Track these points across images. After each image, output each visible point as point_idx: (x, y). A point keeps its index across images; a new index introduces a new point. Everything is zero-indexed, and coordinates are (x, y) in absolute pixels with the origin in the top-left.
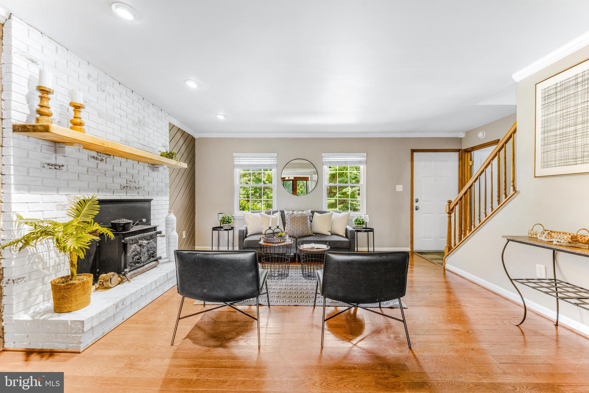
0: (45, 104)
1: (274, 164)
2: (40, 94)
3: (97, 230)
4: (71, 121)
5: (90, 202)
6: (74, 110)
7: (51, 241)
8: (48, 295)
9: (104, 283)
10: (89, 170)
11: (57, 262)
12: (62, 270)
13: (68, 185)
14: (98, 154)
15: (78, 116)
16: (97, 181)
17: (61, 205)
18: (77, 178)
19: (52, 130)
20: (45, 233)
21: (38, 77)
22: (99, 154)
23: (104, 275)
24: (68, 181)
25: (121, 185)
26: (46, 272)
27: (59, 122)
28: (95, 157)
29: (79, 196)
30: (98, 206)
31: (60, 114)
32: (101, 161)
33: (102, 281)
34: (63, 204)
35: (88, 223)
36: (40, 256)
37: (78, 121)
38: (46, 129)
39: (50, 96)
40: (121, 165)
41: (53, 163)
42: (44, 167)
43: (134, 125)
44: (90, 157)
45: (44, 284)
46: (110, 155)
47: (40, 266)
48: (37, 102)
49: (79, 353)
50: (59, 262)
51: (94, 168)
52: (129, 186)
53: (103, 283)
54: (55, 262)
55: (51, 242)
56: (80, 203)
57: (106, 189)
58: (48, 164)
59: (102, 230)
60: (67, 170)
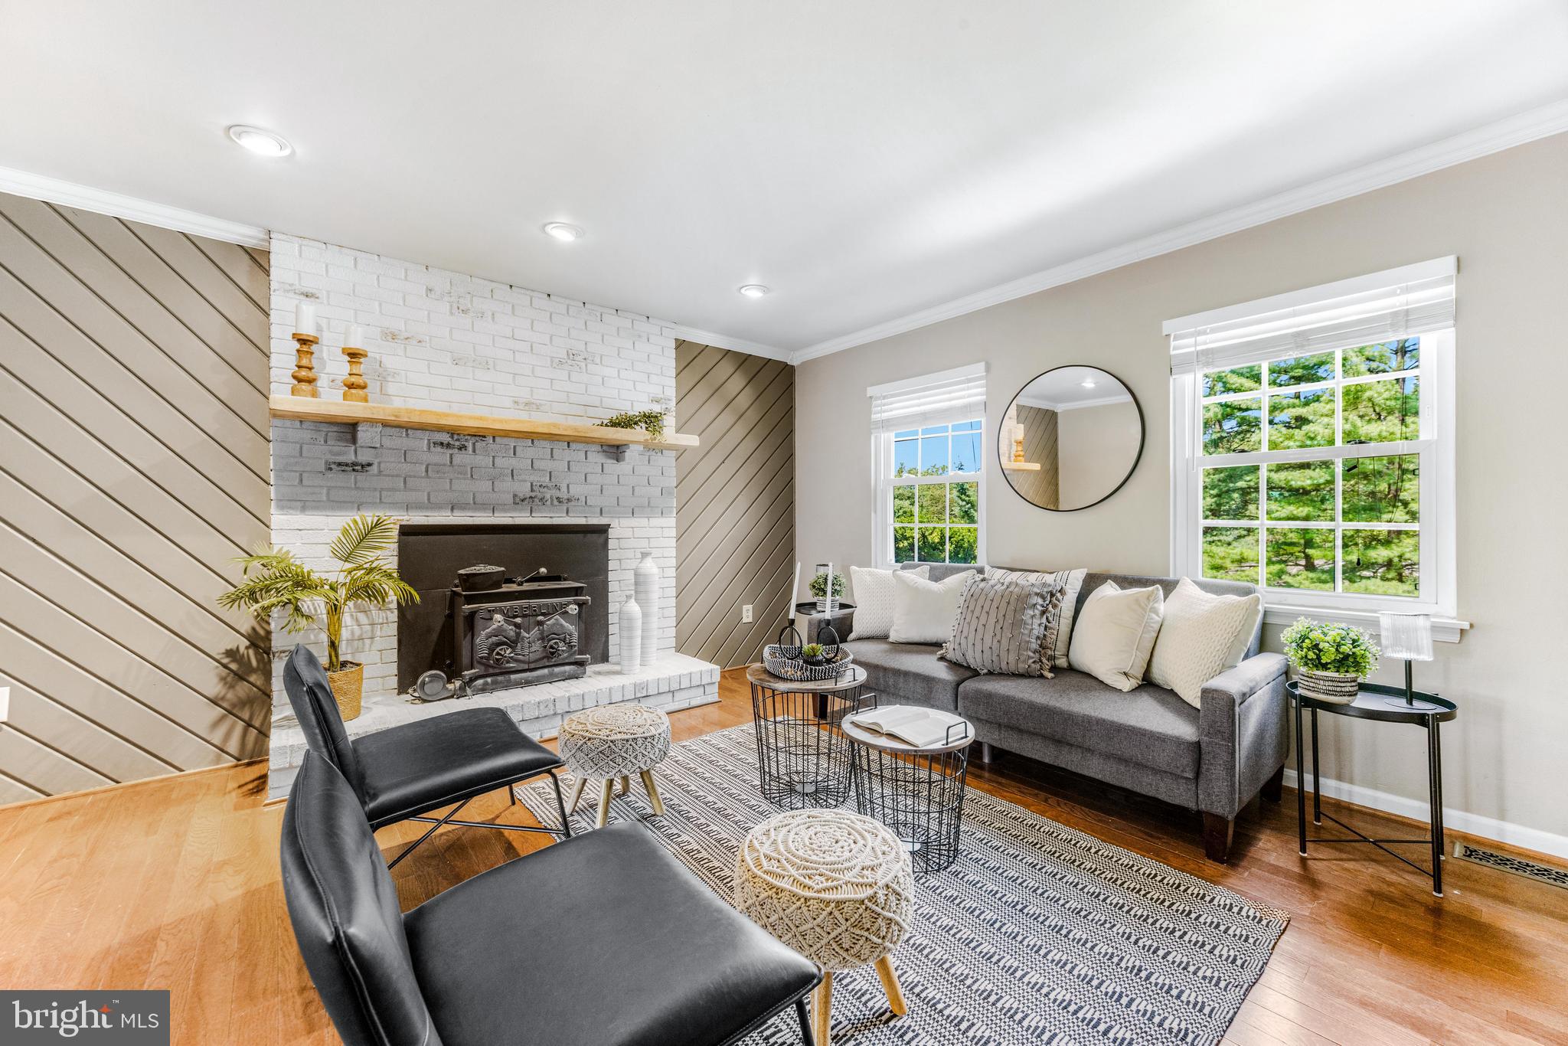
0: (307, 362)
1: (976, 404)
2: (299, 347)
4: (345, 383)
6: (350, 362)
10: (430, 470)
13: (381, 499)
14: (451, 438)
15: (354, 371)
16: (451, 487)
18: (402, 485)
22: (456, 437)
24: (381, 492)
25: (515, 496)
28: (446, 443)
29: (405, 518)
32: (460, 449)
40: (515, 454)
41: (350, 462)
42: (331, 469)
43: (555, 365)
44: (432, 445)
46: (485, 437)
51: (444, 465)
52: (540, 496)
57: (474, 503)
58: (340, 465)
60: (380, 472)
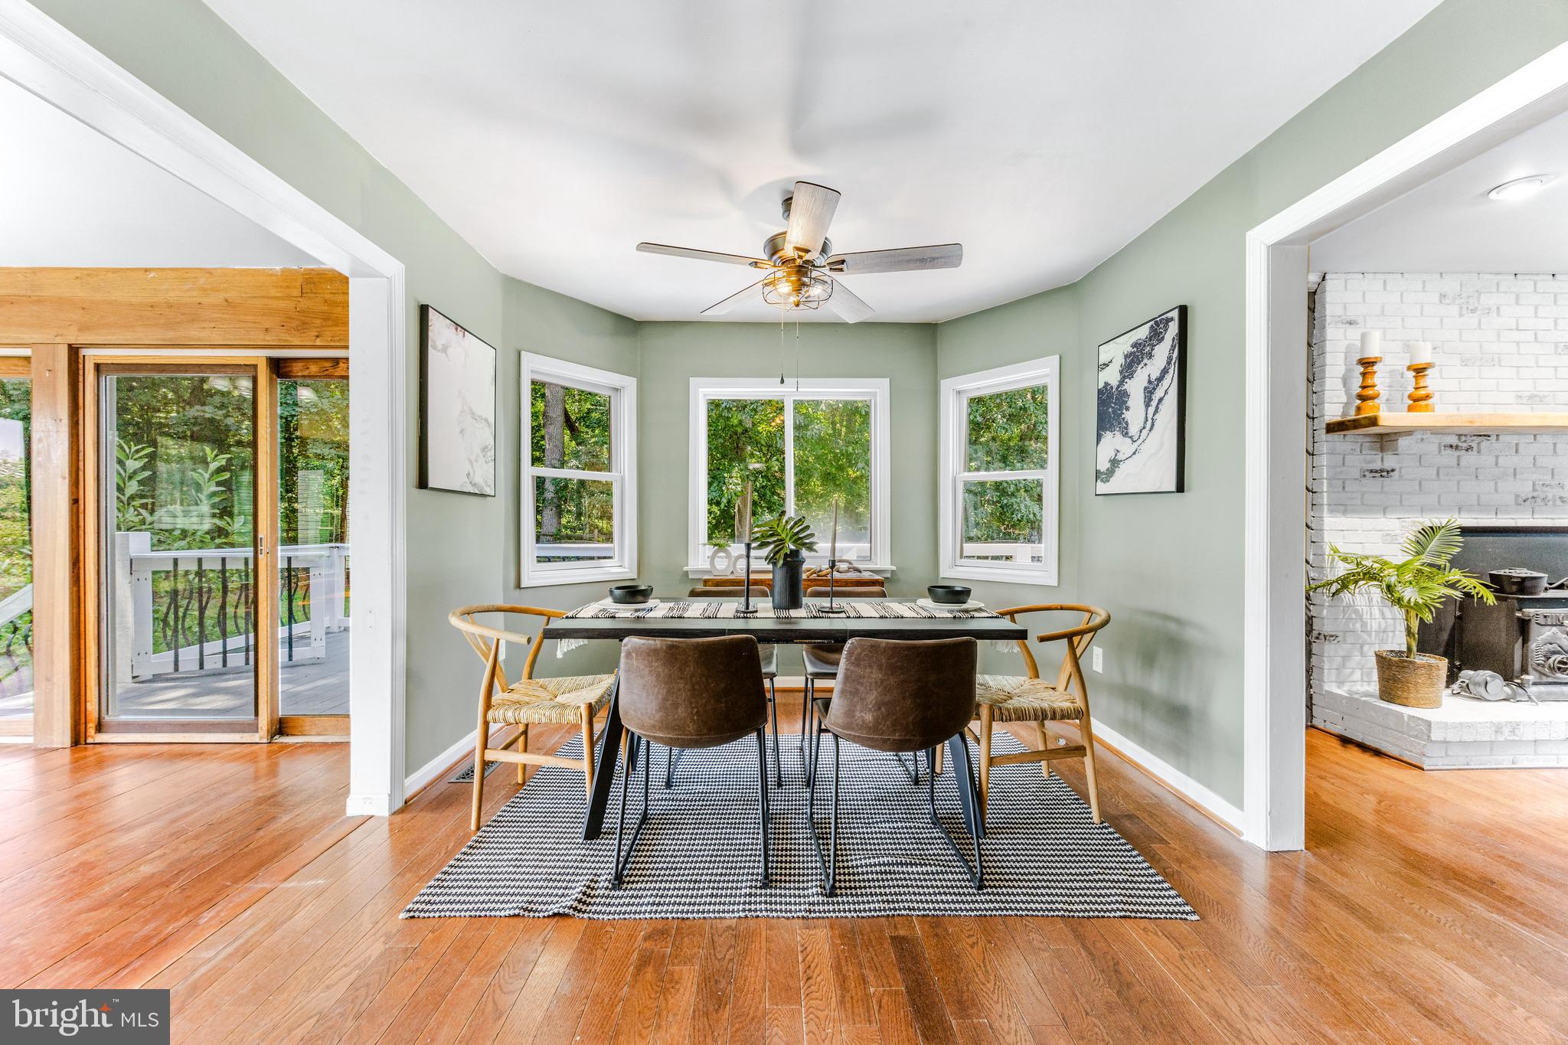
0: (1369, 382)
2: (1362, 369)
3: (1459, 581)
4: (1410, 397)
5: (1443, 530)
6: (1415, 377)
7: (1373, 590)
8: (1369, 674)
9: (1471, 687)
10: (1441, 472)
11: (1383, 626)
12: (1390, 641)
13: (1401, 502)
14: (1459, 439)
15: (1422, 385)
16: (1458, 489)
17: (1389, 535)
18: (1417, 488)
19: (1381, 422)
20: (1370, 576)
21: (1358, 344)
22: (1463, 438)
23: (1471, 672)
24: (1401, 495)
25: (1517, 496)
26: (1365, 636)
27: (1388, 400)
28: (1454, 445)
29: (1421, 520)
30: (1460, 539)
31: (1390, 386)
32: (1467, 450)
33: (1467, 681)
34: (1393, 533)
35: (1439, 567)
36: (1358, 611)
37: (1422, 392)
38: (1373, 422)
39: (1375, 368)
40: (1517, 451)
41: (1379, 468)
42: (1365, 476)
43: (1559, 351)
44: (1442, 448)
45: (1362, 655)
46: (1489, 437)
47: (1358, 626)
48: (1356, 382)
49: (1423, 769)
50: (1386, 628)
51: (1452, 467)
52: (1542, 495)
53: (1467, 685)
54: (1380, 627)
55: (1375, 592)
56: (1423, 532)
57: (1479, 505)
58: (1371, 471)
59: (1467, 583)
60: (1401, 476)
